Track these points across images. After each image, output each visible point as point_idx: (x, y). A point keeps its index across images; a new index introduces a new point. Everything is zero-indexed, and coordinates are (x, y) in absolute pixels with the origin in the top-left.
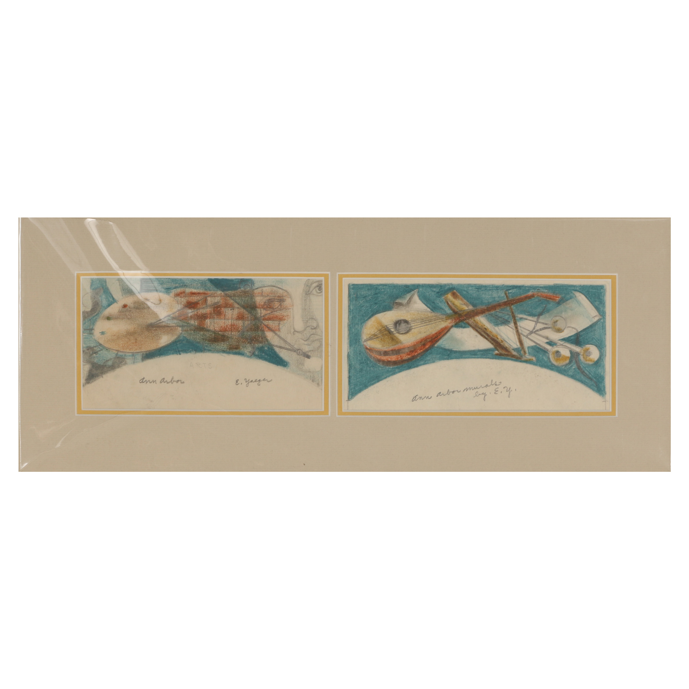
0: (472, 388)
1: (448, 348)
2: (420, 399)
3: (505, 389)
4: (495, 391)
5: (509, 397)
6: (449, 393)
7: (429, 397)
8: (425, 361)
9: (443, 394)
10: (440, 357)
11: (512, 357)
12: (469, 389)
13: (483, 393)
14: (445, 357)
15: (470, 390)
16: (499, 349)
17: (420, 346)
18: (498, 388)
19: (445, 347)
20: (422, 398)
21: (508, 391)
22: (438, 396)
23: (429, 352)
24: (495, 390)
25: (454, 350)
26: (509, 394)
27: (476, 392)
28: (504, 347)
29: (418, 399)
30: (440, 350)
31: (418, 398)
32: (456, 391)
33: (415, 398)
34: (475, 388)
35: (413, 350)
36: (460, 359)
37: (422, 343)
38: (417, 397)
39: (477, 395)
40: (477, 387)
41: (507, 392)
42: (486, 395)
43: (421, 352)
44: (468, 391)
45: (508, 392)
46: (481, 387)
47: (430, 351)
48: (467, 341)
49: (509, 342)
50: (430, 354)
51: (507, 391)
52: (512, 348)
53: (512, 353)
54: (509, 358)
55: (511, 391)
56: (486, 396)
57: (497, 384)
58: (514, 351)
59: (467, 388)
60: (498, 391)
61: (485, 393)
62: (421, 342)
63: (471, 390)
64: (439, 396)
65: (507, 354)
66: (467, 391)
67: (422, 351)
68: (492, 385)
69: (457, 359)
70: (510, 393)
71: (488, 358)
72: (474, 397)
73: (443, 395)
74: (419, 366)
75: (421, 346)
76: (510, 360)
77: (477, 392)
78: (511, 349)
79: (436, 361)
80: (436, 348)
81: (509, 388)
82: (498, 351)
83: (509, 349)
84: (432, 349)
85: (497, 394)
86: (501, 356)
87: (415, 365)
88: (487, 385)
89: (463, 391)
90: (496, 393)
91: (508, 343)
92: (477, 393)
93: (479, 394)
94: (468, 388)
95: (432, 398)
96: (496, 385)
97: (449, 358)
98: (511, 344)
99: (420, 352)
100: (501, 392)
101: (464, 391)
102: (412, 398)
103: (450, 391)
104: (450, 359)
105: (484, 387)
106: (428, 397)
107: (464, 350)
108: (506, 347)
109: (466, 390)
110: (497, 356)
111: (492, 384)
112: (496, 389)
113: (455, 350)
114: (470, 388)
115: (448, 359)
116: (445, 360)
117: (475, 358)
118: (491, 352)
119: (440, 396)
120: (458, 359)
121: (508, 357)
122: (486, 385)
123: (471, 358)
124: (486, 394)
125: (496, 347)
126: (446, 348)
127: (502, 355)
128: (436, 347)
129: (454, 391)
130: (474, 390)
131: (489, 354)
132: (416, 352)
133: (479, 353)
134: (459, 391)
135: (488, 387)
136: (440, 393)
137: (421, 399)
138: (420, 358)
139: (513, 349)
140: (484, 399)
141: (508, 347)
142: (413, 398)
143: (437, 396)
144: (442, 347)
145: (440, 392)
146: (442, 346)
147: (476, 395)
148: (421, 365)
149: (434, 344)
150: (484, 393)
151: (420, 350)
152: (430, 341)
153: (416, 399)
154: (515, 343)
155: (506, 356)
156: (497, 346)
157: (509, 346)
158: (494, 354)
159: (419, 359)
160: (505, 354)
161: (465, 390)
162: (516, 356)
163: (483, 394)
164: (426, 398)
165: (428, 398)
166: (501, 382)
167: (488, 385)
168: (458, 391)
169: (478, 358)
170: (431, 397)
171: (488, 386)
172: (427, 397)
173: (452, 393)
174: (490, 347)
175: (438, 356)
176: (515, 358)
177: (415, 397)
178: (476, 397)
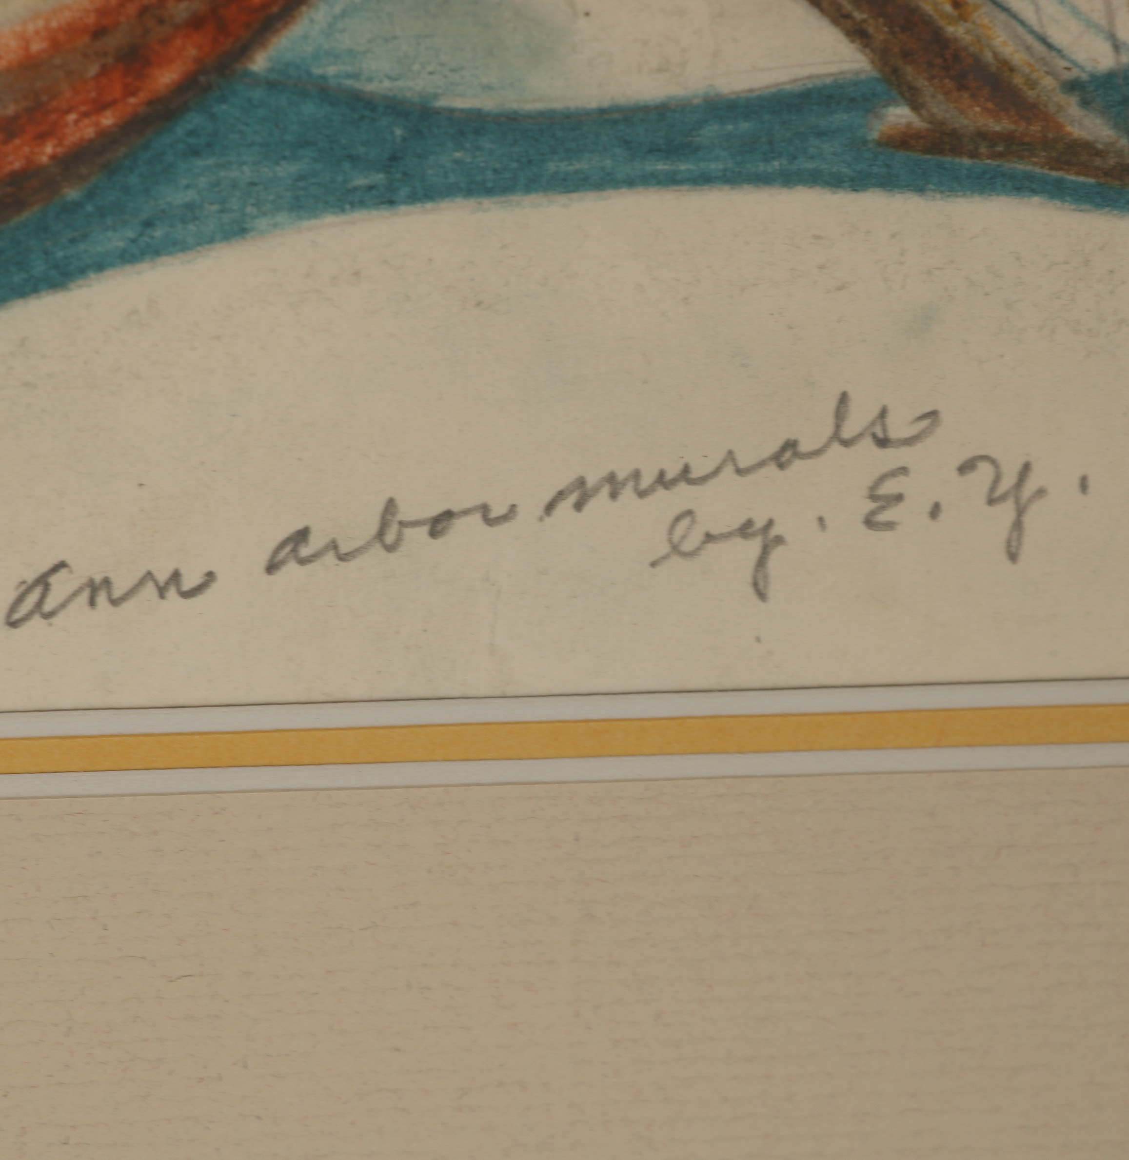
0: (636, 475)
1: (387, 84)
2: (92, 603)
3: (971, 476)
4: (873, 497)
5: (1013, 557)
6: (390, 538)
7: (188, 583)
8: (148, 224)
9: (333, 546)
10: (301, 178)
11: (1056, 164)
12: (606, 490)
13: (749, 523)
14: (360, 181)
15: (614, 495)
16: (921, 82)
17: (93, 70)
18: (904, 471)
19: (356, 76)
20: (117, 593)
21: (1003, 498)
22: (283, 562)
23: (191, 133)
24: (873, 488)
25: (452, 111)
26: (1018, 525)
27: (678, 519)
28: (978, 65)
29: (63, 605)
30: (309, 108)
31: (75, 594)
32: (466, 512)
33: (33, 598)
34: (670, 476)
35: (15, 118)
36: (515, 198)
37: (114, 41)
38: (61, 586)
39: (687, 547)
40: (686, 469)
41: (999, 508)
42: (779, 540)
43: (102, 133)
44: (591, 506)
45: (1006, 512)
46: (729, 470)
47: (194, 120)
48: (587, 14)
49: (1028, 13)
50: (195, 152)
51: (991, 501)
52: (1067, 76)
53: (1059, 127)
54: (1029, 177)
55: (1041, 492)
56: (777, 556)
57: (898, 428)
58: (1085, 103)
59: (581, 482)
60: (899, 498)
61: (770, 523)
62: (99, 32)
63: (628, 494)
64: (291, 568)
65: (1008, 138)
66: (579, 506)
67: (108, 120)
68: (846, 443)
69: (486, 202)
70: (1028, 519)
71: (814, 179)
72: (654, 564)
73: (330, 558)
74: (82, 271)
75: (104, 71)
76: (1034, 192)
77: (689, 513)
78: (1048, 82)
79: (262, 223)
80: (258, 94)
81: (1017, 467)
82: (916, 107)
83: (1032, 84)
84: (223, 100)
85: (890, 525)
86: (947, 159)
87: (39, 267)
88: (790, 445)
89: (540, 511)
90: (882, 517)
91: (1023, 23)
92: (685, 523)
93: (709, 538)
94: (591, 481)
95: (214, 587)
96: (883, 442)
97: (404, 192)
98: (1058, 36)
99: (89, 132)
100: (935, 511)
101: (550, 507)
102: (12, 596)
103: (406, 512)
104: (413, 198)
105: (762, 464)
106: (176, 576)
107: (558, 105)
108: (1007, 65)
109: (573, 498)
110: (901, 156)
111: (847, 433)
112: (883, 478)
113: (459, 103)
114: (611, 478)
115: (391, 203)
116: (363, 204)
117: (671, 180)
118: (840, 118)
119: (303, 562)
120: (490, 192)
121: (1020, 167)
122: (773, 447)
123: (631, 183)
124: (774, 532)
125: (895, 71)
126: (370, 87)
127: (956, 150)
128: (256, 80)
129: (448, 515)
130: (661, 492)
131: (821, 134)
132: (42, 138)
133: (711, 131)
134: (497, 511)
135: (798, 464)
136: (302, 535)
137: (102, 599)
138: (90, 195)
139: (1073, 86)
140: (755, 584)
141: (1018, 58)
142: (20, 600)
143: (272, 567)
144: (324, 77)
145: (299, 526)
146: (331, 70)
147: (675, 549)
148: (100, 267)
149: (244, 51)
150: (760, 523)
151: (86, 115)
152: (196, 23)
153: (48, 607)
154: (1090, 24)
155: (1001, 155)
156: (906, 55)
157: (1028, 49)
158: (875, 135)
159: (77, 205)
160: (982, 135)
161: (561, 495)
162: (1099, 153)
163: (745, 530)
164: (150, 590)
165: (172, 593)
166: (933, 414)
167: (804, 448)
168: (484, 509)
169: (703, 180)
170: (210, 576)
171: (797, 455)
172: (162, 577)
173: (425, 529)
174: (833, 69)
175: (286, 170)
176: (1084, 169)
177: (43, 581)
178: (676, 560)
